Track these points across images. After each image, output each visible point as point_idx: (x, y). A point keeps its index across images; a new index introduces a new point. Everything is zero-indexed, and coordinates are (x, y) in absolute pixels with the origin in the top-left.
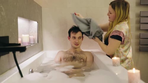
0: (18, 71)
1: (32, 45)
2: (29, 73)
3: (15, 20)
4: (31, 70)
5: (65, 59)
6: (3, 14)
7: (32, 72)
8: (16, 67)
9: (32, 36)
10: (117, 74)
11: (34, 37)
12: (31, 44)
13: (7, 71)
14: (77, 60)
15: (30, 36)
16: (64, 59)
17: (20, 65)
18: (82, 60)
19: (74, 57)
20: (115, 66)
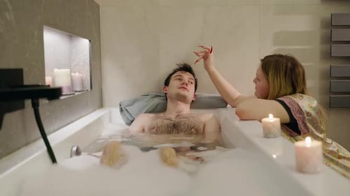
0: (45, 148)
1: (76, 94)
2: (71, 156)
3: (36, 33)
4: (75, 149)
5: (154, 130)
6: (8, 17)
7: (78, 153)
8: (42, 142)
9: (77, 74)
10: (274, 156)
11: (81, 75)
12: (76, 91)
13: (19, 148)
14: (181, 131)
15: (73, 74)
16: (151, 129)
17: (50, 138)
18: (193, 130)
19: (174, 125)
20: (269, 138)
